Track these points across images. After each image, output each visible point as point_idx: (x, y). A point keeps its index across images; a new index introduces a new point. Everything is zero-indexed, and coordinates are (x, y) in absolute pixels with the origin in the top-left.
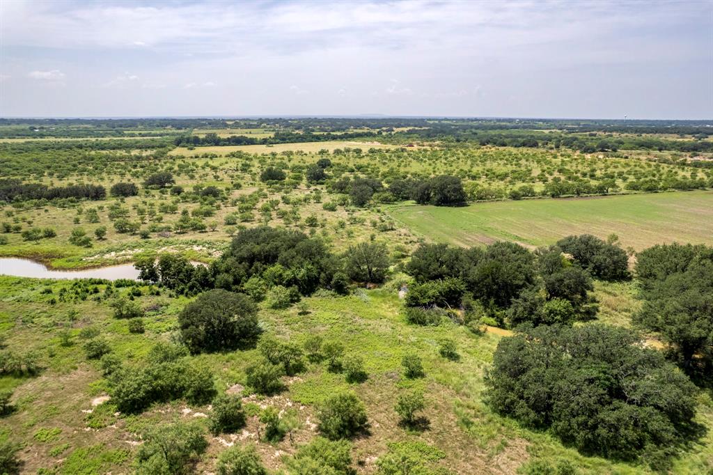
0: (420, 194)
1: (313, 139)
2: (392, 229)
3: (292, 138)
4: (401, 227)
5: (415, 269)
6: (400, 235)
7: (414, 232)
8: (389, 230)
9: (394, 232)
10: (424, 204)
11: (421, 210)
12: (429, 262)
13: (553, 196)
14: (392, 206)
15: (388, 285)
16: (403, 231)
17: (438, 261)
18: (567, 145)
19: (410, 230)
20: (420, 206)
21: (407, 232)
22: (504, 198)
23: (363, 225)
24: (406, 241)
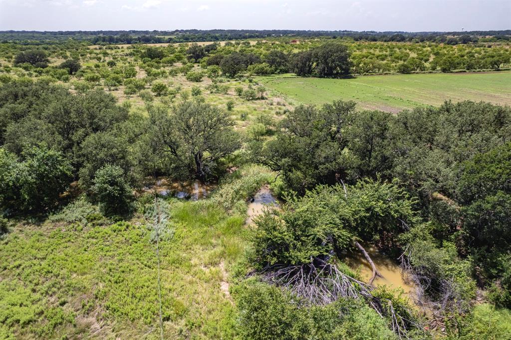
0: (300, 65)
1: (212, 39)
2: (263, 98)
3: (194, 38)
4: (274, 95)
5: (284, 156)
6: (272, 104)
7: (290, 100)
8: (258, 99)
9: (263, 101)
10: (304, 76)
11: (301, 81)
12: (315, 142)
13: (444, 71)
14: (268, 77)
15: (227, 189)
16: (276, 100)
17: (333, 138)
18: (431, 40)
19: (285, 99)
20: (300, 78)
21: (282, 101)
22: (392, 72)
23: (226, 94)
24: (278, 110)
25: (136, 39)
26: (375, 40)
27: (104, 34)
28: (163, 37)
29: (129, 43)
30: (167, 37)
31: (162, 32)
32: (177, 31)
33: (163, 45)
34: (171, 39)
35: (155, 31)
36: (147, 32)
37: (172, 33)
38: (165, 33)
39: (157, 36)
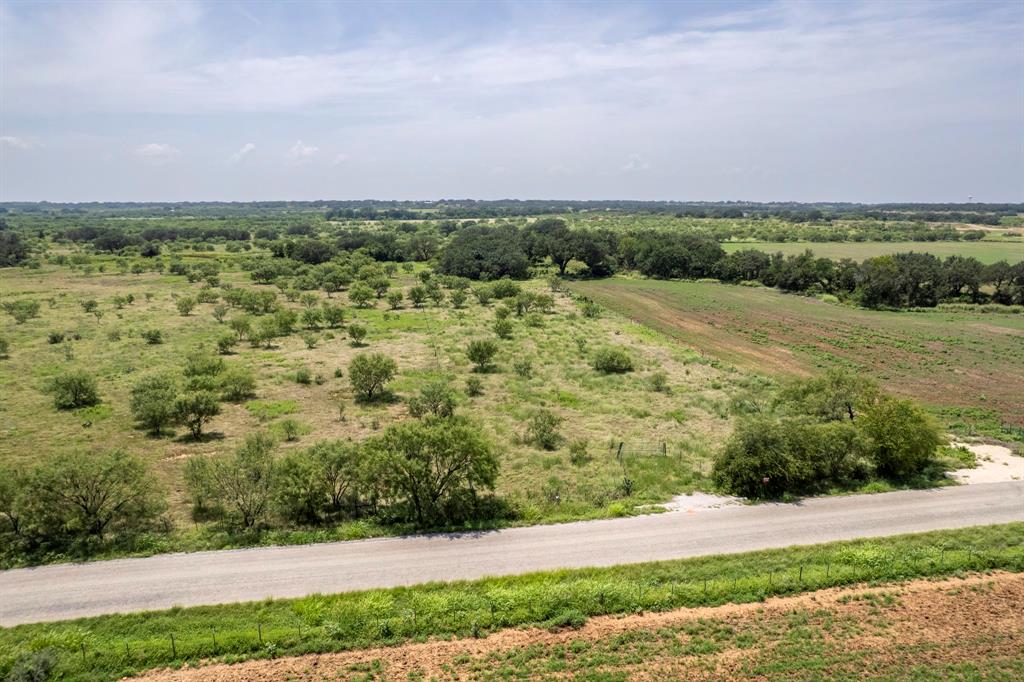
25: (382, 214)
26: (703, 216)
27: (329, 206)
28: (418, 211)
29: (372, 219)
30: (425, 211)
31: (418, 203)
32: (442, 201)
33: (418, 221)
34: (429, 214)
35: (407, 202)
36: (394, 203)
37: (434, 205)
38: (422, 205)
39: (410, 210)
